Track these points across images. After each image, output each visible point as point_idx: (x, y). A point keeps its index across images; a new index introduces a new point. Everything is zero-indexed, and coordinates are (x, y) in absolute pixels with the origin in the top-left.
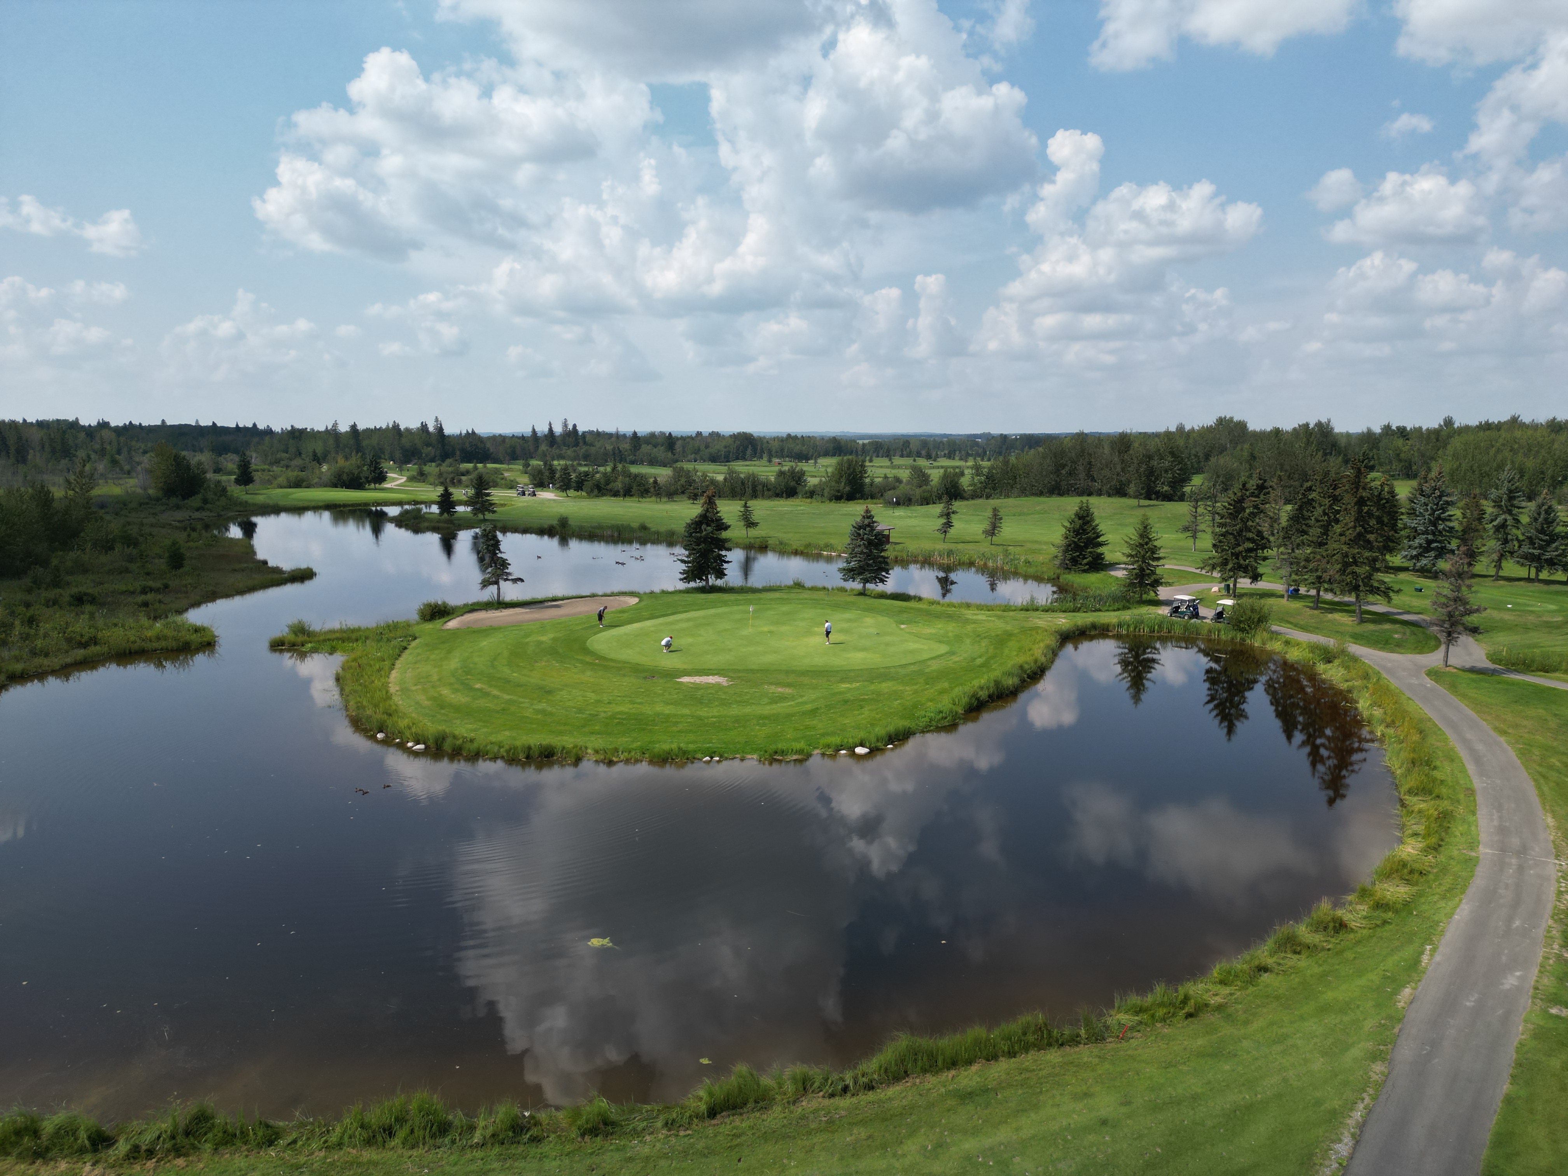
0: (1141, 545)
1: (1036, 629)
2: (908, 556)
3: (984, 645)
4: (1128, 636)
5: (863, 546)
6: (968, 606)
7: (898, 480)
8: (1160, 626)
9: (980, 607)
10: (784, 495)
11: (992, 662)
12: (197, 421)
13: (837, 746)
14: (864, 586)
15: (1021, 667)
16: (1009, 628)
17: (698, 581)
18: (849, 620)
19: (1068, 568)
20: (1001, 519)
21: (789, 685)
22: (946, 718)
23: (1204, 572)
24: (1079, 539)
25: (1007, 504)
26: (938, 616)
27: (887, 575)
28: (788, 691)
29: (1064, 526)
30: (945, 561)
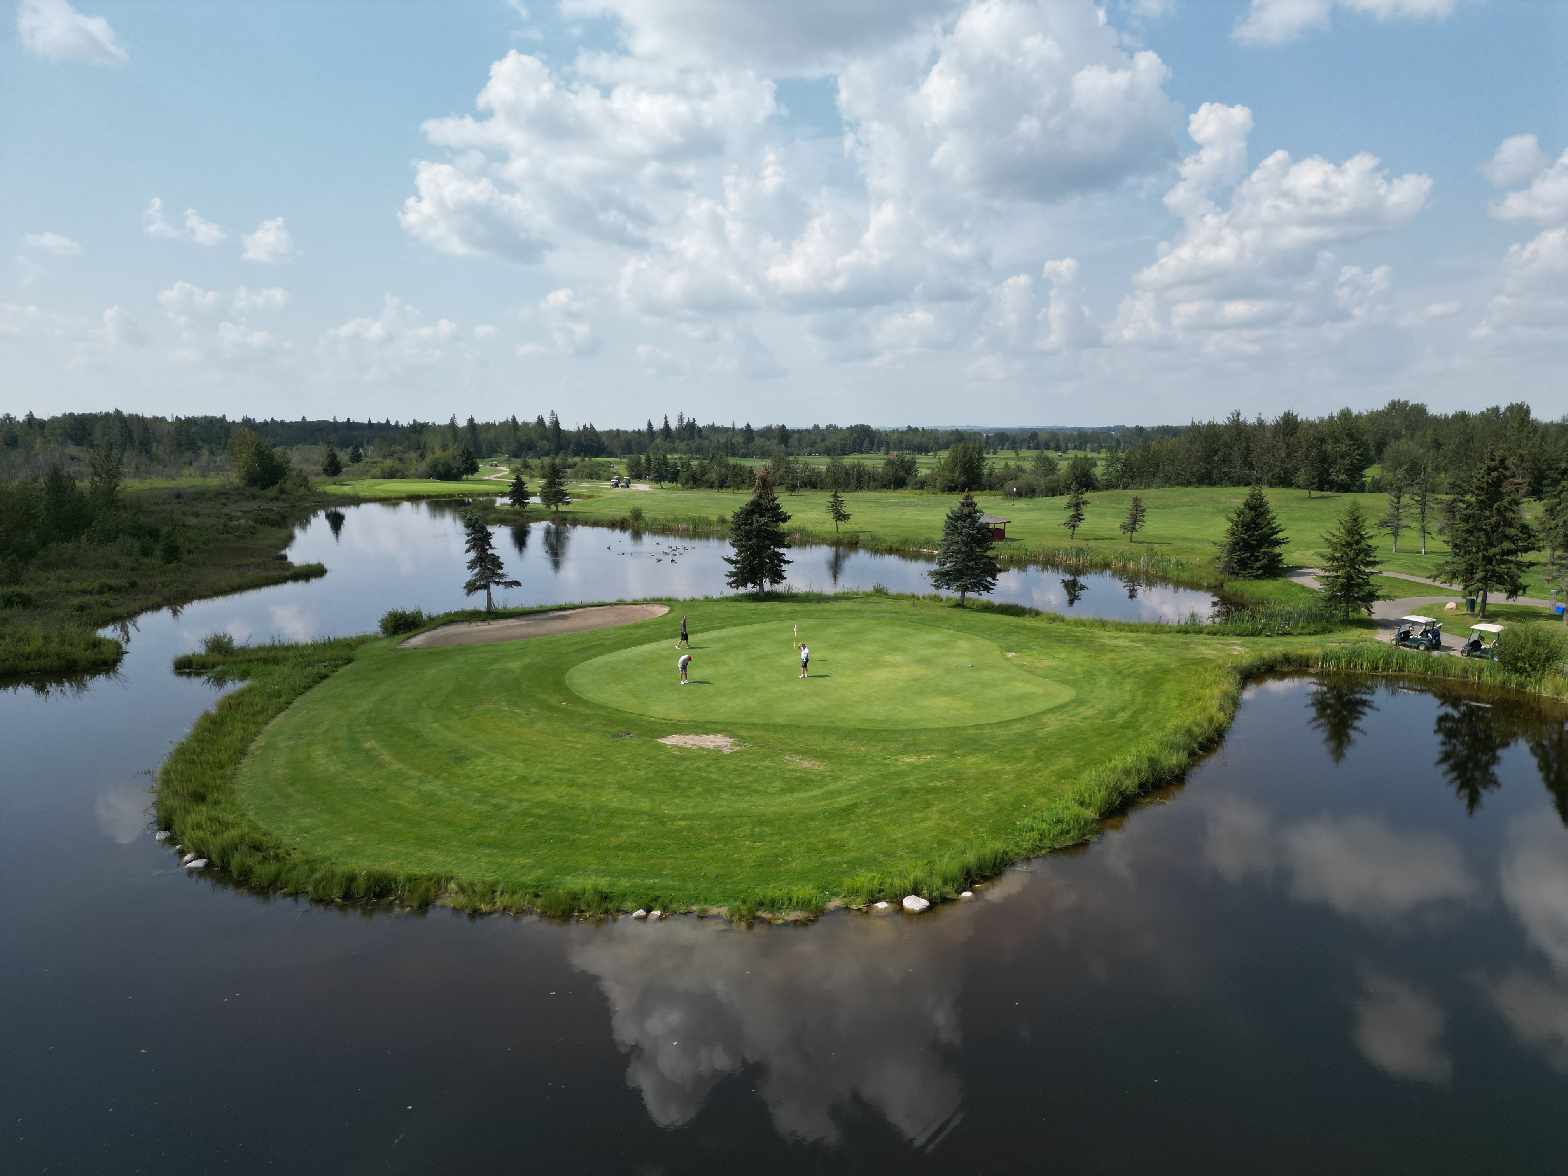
0: (1349, 544)
1: (1202, 661)
2: (1026, 555)
3: (1128, 688)
4: (1337, 673)
5: (961, 543)
6: (1104, 624)
7: (1021, 470)
8: (1387, 663)
9: (1120, 627)
10: (892, 486)
11: (1142, 719)
12: (335, 418)
13: (871, 892)
14: (963, 596)
15: (1189, 732)
16: (1163, 659)
17: (750, 585)
18: (936, 645)
19: (1234, 573)
20: (1144, 511)
21: (823, 756)
22: (1068, 832)
23: (1438, 583)
24: (1250, 536)
25: (1150, 495)
26: (1060, 640)
27: (993, 582)
28: (818, 766)
29: (1229, 519)
30: (1073, 562)
